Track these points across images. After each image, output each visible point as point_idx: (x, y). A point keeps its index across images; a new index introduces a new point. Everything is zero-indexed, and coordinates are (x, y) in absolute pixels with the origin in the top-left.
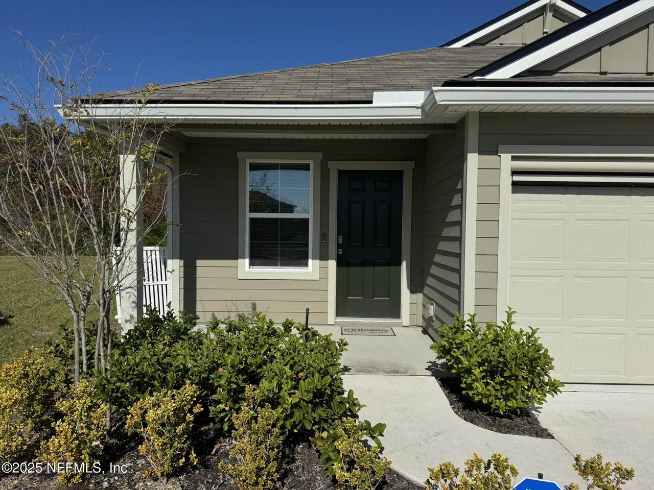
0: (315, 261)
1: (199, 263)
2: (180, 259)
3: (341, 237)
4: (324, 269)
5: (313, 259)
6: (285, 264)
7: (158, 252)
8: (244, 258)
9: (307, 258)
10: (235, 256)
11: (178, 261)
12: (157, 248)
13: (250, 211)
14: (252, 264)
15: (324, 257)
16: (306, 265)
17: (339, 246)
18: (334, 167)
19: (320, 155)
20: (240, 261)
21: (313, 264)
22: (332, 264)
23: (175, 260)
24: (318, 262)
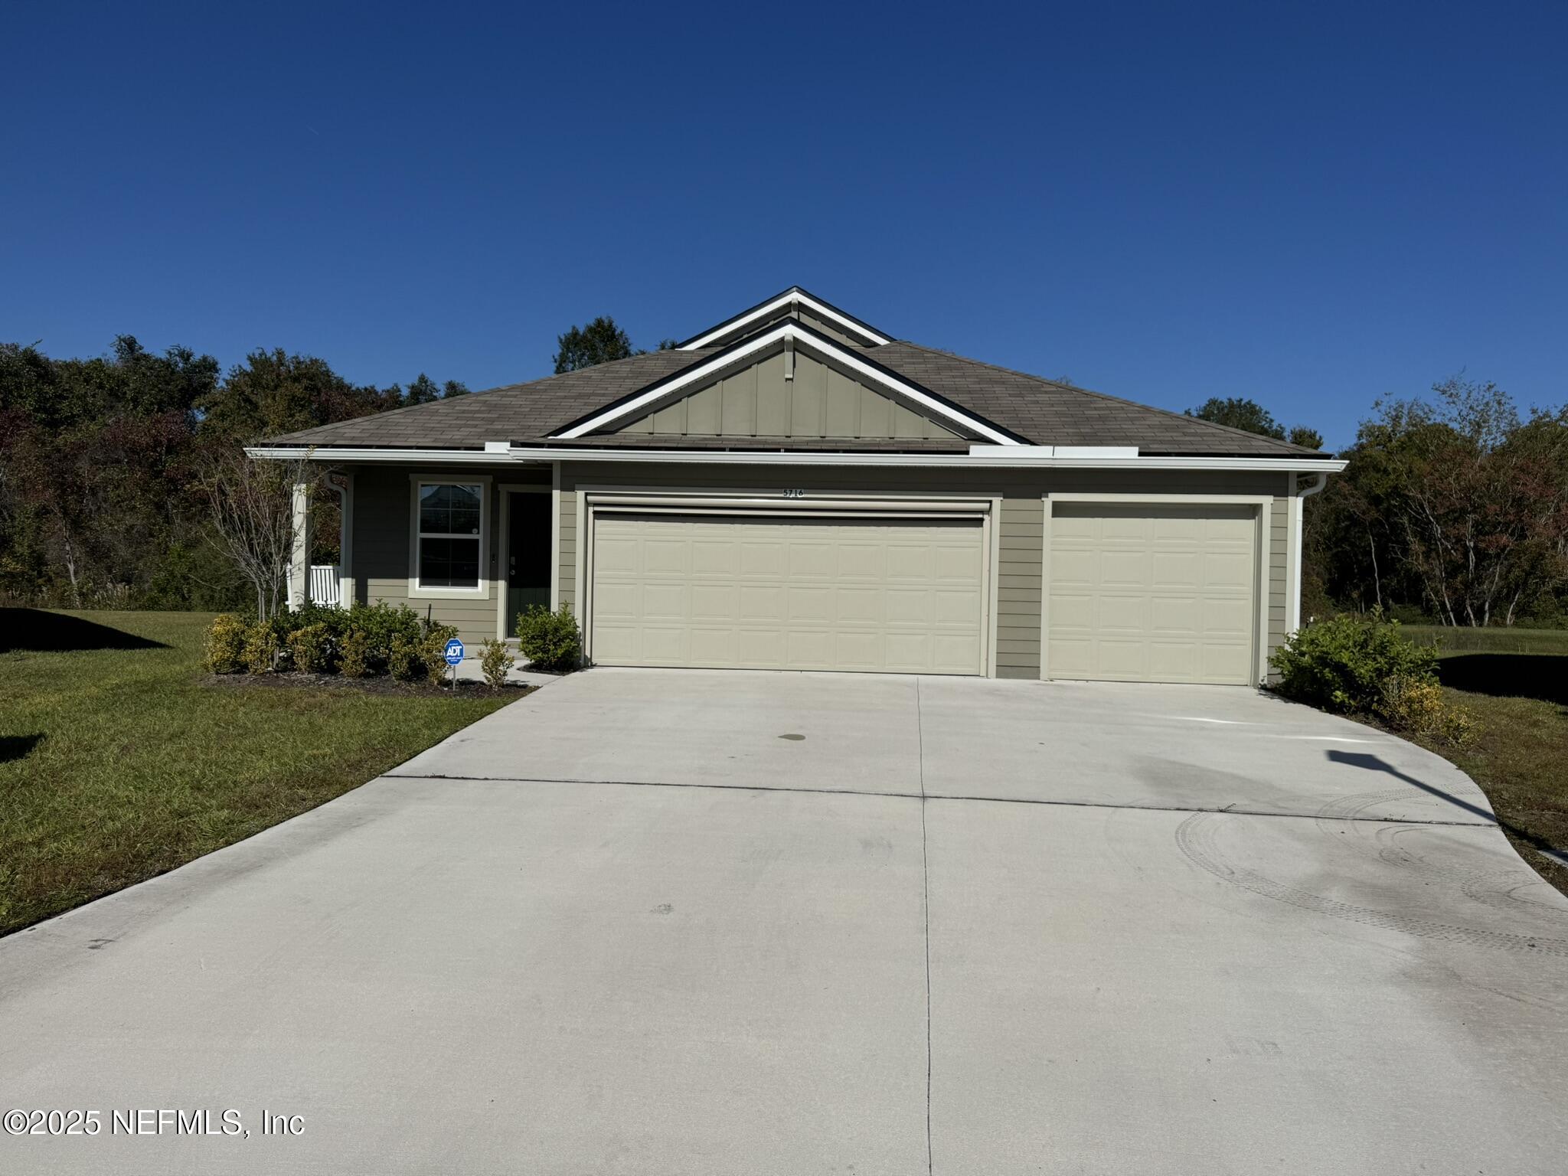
0: (485, 581)
1: (371, 582)
2: (352, 577)
3: (513, 559)
4: (493, 590)
5: (483, 579)
6: (454, 584)
7: (331, 571)
8: (414, 577)
9: (477, 578)
10: (405, 575)
11: (350, 579)
12: (331, 567)
13: (421, 532)
14: (422, 584)
15: (493, 577)
16: (476, 585)
17: (511, 567)
18: (504, 489)
19: (490, 478)
20: (410, 580)
21: (482, 588)
22: (502, 585)
23: (347, 579)
24: (487, 582)
